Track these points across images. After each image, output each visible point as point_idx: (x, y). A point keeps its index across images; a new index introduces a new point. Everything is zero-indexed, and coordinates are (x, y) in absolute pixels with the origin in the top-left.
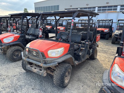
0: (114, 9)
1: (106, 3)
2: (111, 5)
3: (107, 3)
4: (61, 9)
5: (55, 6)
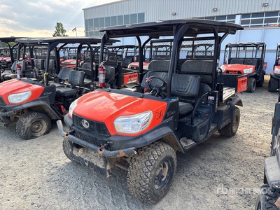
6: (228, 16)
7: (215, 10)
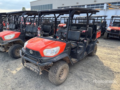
0: (101, 7)
1: (93, 1)
2: (98, 3)
3: (95, 1)
4: (55, 8)
5: (49, 5)
6: (82, 5)
7: (78, 3)
